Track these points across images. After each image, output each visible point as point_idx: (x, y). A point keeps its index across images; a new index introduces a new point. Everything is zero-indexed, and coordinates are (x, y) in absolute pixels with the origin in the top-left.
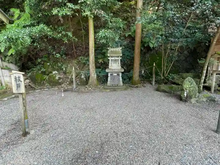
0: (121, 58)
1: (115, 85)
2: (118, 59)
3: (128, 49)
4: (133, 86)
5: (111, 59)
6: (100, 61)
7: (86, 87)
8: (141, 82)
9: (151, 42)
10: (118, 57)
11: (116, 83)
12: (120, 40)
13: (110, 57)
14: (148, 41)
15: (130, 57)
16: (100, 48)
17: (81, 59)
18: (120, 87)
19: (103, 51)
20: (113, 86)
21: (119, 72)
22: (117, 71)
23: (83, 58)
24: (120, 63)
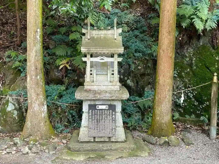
0: (120, 59)
1: (102, 140)
2: (112, 63)
3: (137, 32)
4: (154, 139)
5: (91, 62)
6: (62, 63)
7: (15, 144)
8: (178, 127)
9: (198, 17)
10: (112, 56)
11: (106, 133)
12: (117, 11)
13: (88, 56)
14: (191, 13)
15: (144, 54)
16: (63, 30)
17: (9, 57)
18: (118, 145)
19: (72, 37)
20: (95, 141)
21: (113, 100)
22: (108, 96)
23: (13, 54)
24: (116, 72)
